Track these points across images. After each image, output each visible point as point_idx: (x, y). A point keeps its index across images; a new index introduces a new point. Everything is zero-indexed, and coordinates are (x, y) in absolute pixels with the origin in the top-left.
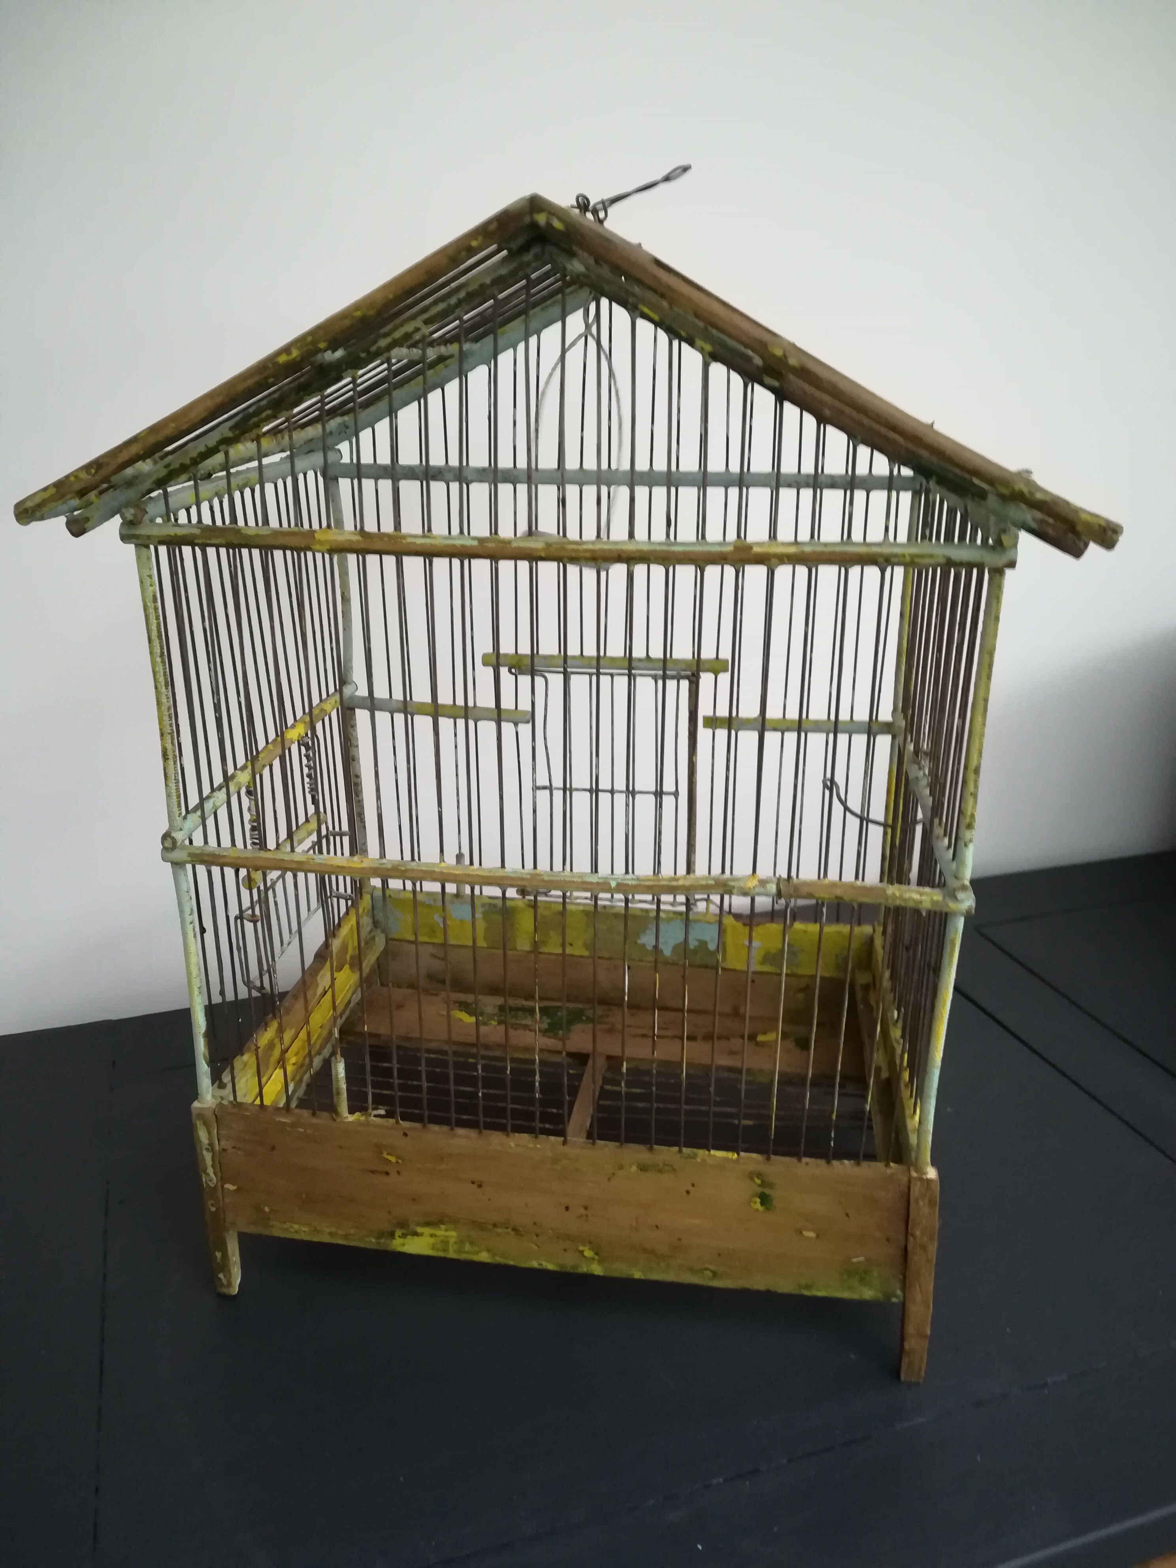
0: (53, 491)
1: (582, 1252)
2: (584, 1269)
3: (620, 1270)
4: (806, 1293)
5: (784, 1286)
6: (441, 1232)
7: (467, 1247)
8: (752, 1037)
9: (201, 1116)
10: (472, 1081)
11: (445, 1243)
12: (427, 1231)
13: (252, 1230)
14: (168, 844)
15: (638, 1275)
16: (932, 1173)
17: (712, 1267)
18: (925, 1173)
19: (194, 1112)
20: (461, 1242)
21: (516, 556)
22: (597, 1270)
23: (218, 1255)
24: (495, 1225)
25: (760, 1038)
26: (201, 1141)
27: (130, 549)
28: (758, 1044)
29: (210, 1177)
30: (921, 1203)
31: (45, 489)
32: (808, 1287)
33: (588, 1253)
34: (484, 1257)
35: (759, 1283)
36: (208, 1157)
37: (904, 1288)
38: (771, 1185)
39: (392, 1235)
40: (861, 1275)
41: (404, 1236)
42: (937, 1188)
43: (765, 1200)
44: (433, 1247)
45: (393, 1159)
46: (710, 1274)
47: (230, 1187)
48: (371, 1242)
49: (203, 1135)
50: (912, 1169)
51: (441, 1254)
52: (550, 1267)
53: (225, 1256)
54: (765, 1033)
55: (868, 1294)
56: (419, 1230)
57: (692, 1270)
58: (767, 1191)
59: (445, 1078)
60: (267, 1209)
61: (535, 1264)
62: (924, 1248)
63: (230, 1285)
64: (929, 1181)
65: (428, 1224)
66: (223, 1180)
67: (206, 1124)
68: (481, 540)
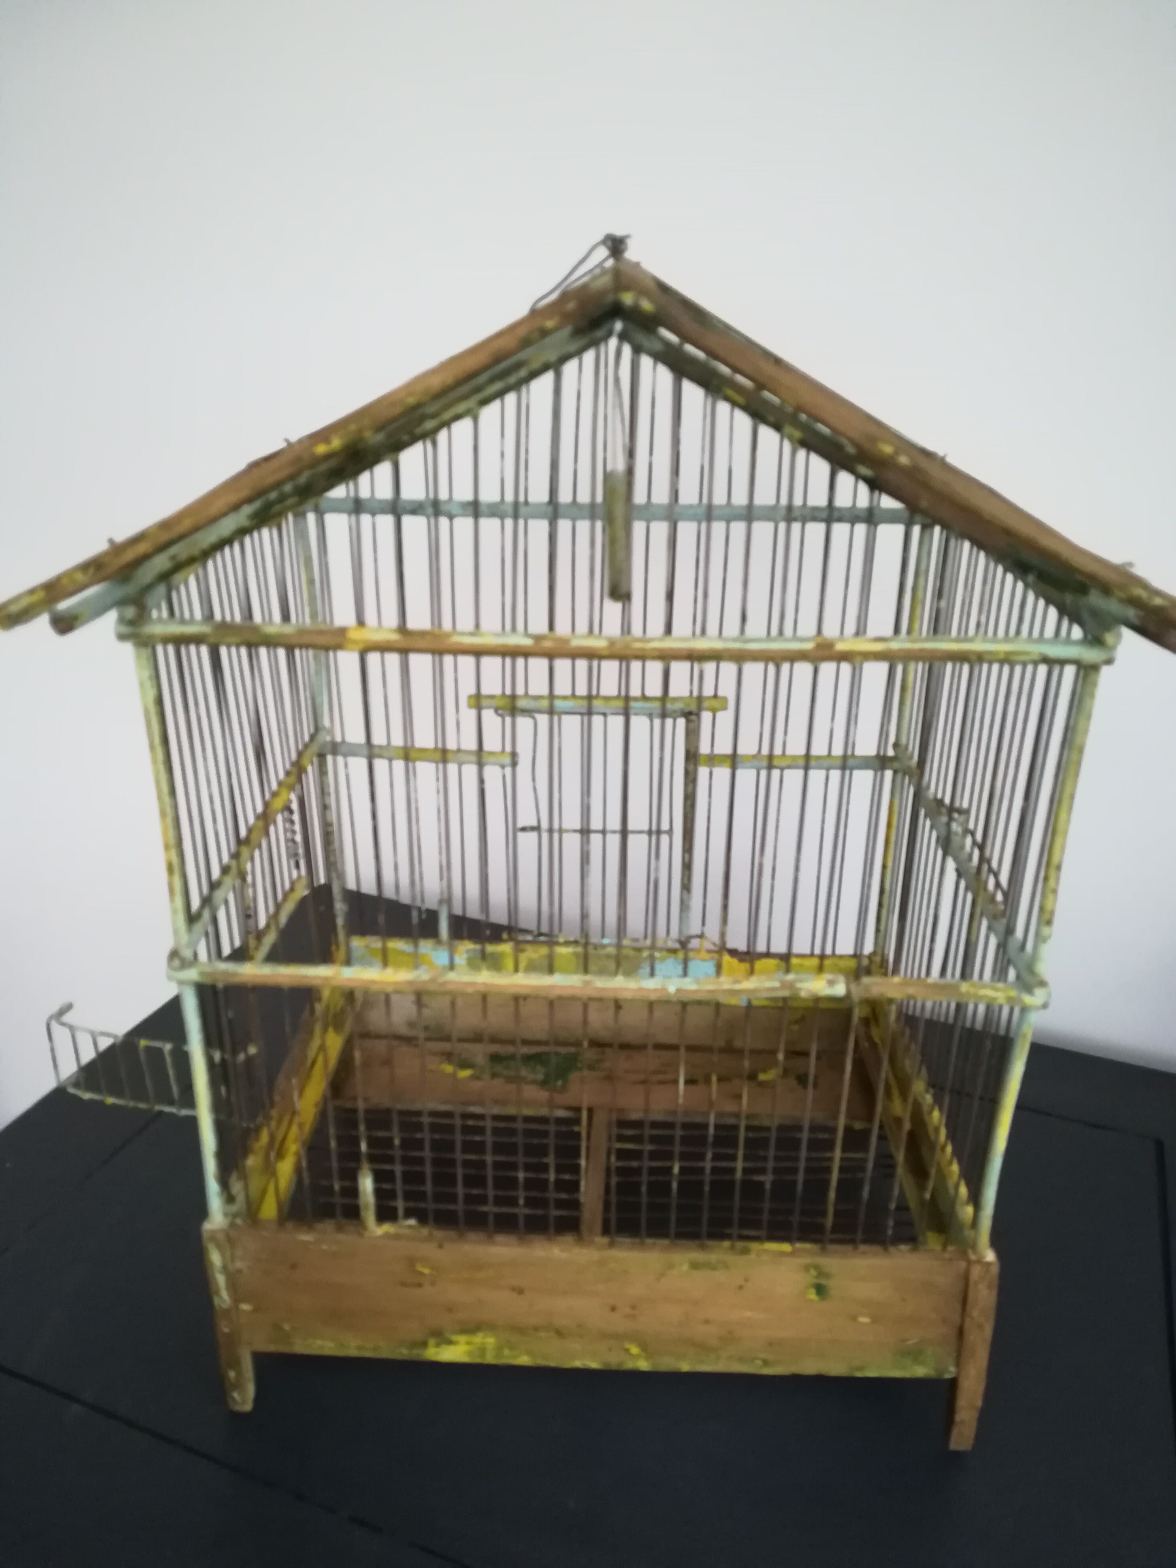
0: (41, 595)
1: (627, 1351)
2: (629, 1365)
3: (668, 1363)
4: (859, 1374)
5: (836, 1368)
6: (478, 1339)
7: (506, 1352)
8: (752, 1077)
9: (213, 1237)
10: (480, 1148)
11: (483, 1350)
12: (462, 1338)
13: (272, 1348)
14: (177, 963)
15: (685, 1367)
16: (990, 1256)
17: (763, 1356)
18: (984, 1257)
19: (205, 1235)
20: (499, 1349)
21: (574, 655)
22: (643, 1365)
23: (232, 1374)
24: (536, 1329)
25: (762, 1077)
26: (212, 1264)
27: (128, 648)
28: (762, 1084)
29: (223, 1297)
30: (981, 1286)
31: (32, 591)
32: (860, 1369)
33: (635, 1350)
34: (524, 1360)
35: (810, 1367)
36: (221, 1280)
37: (958, 1364)
38: (827, 1276)
39: (424, 1344)
40: (915, 1354)
41: (438, 1345)
42: (995, 1270)
43: (820, 1290)
44: (470, 1353)
45: (426, 1271)
46: (759, 1362)
47: (245, 1307)
48: (403, 1353)
49: (215, 1258)
50: (970, 1252)
51: (478, 1360)
52: (594, 1365)
53: (240, 1374)
54: (764, 1071)
55: (920, 1371)
56: (454, 1338)
57: (741, 1360)
58: (823, 1282)
59: (449, 1146)
60: (287, 1327)
61: (578, 1364)
62: (980, 1327)
63: (244, 1402)
64: (988, 1264)
65: (464, 1331)
66: (237, 1299)
67: (219, 1247)
68: (538, 638)
